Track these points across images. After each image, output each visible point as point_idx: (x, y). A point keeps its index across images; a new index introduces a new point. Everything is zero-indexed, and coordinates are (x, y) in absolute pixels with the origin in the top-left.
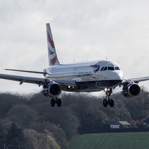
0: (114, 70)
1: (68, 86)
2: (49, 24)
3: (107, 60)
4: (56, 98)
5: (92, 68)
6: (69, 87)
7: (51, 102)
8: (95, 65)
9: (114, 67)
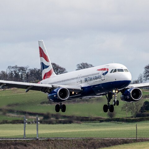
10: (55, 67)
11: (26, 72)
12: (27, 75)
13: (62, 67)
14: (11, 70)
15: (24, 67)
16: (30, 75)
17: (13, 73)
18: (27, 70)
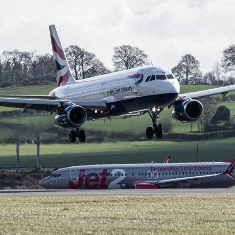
0: (166, 79)
1: (94, 111)
2: (54, 26)
3: (154, 66)
4: (78, 129)
5: (132, 79)
6: (96, 112)
7: (70, 135)
8: (135, 75)
9: (166, 74)
10: (79, 53)
11: (32, 61)
12: (34, 65)
13: (89, 52)
14: (7, 56)
15: (28, 52)
16: (38, 66)
17: (12, 62)
18: (34, 58)
